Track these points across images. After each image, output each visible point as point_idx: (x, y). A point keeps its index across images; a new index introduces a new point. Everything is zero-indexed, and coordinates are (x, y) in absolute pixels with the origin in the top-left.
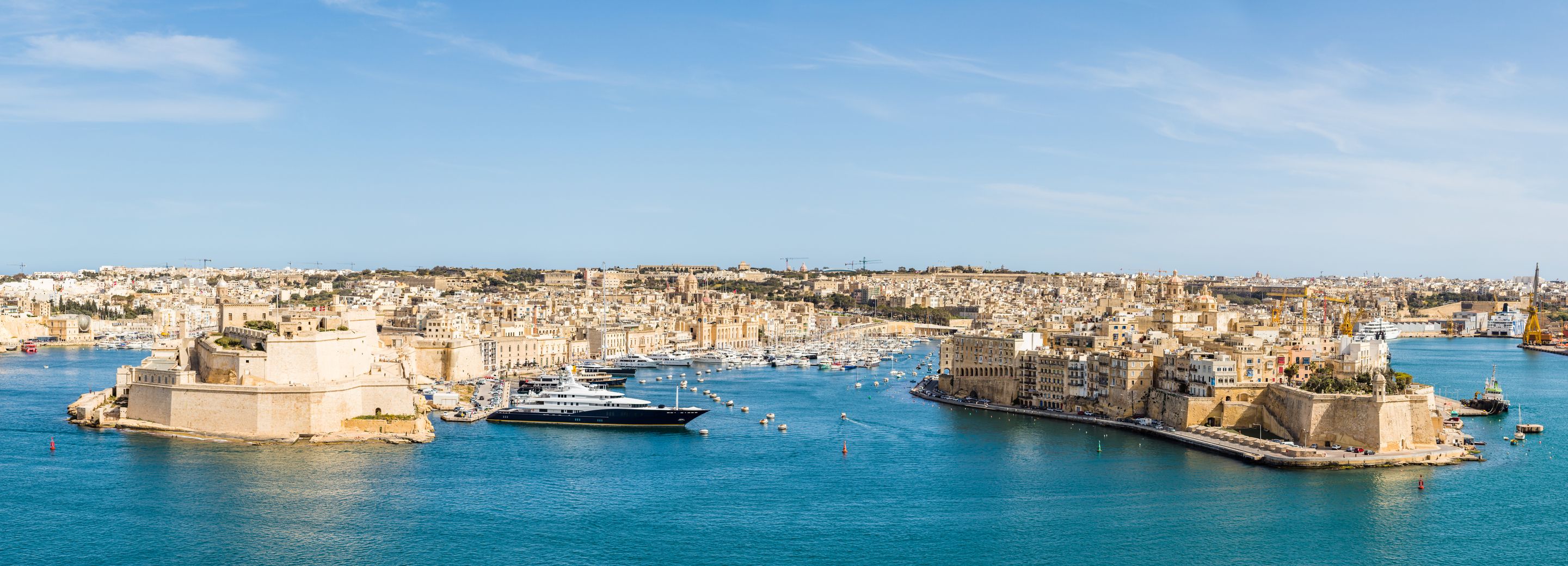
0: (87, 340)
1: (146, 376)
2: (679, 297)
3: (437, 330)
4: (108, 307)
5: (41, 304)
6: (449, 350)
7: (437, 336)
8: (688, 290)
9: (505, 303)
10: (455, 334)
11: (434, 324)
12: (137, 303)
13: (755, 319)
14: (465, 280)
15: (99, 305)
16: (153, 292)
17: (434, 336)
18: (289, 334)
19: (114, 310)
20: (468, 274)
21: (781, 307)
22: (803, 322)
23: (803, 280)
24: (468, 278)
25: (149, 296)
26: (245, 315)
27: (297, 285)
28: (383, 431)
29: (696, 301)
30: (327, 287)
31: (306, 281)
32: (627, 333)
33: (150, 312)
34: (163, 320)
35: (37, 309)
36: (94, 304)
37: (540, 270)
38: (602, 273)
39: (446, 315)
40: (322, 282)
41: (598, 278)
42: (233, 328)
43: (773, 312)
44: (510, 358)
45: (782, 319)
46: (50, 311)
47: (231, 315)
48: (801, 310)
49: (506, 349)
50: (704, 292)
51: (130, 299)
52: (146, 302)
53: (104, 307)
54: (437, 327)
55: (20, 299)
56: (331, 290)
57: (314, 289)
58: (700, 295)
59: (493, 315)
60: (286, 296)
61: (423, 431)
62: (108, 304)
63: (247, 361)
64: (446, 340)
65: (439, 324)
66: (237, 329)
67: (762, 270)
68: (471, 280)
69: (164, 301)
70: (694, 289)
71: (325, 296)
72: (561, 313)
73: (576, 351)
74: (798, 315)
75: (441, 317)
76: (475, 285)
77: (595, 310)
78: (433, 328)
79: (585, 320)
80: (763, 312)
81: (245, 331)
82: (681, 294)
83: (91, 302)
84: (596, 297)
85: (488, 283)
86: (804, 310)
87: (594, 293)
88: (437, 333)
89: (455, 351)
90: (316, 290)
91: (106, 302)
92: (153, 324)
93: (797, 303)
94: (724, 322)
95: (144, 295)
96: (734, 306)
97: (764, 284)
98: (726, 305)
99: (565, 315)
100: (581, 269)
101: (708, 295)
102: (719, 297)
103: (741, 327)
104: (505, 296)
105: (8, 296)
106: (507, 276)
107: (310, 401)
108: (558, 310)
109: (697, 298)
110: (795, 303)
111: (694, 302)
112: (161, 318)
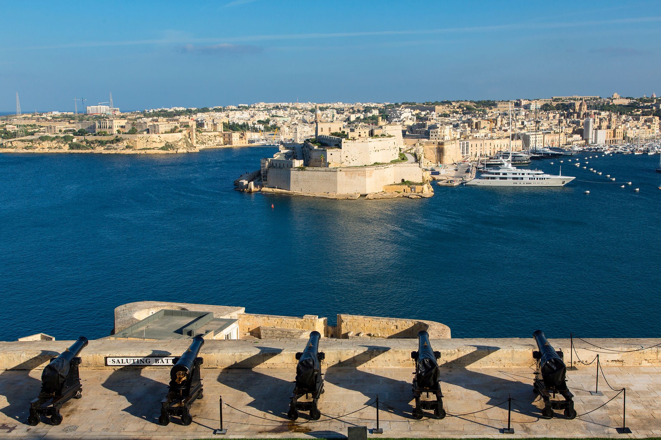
0: (244, 143)
1: (276, 163)
2: (576, 115)
3: (436, 136)
4: (255, 125)
5: (217, 124)
6: (442, 146)
7: (436, 139)
8: (581, 111)
9: (475, 120)
10: (446, 137)
11: (434, 133)
12: (271, 123)
13: (622, 127)
14: (452, 107)
15: (250, 124)
16: (280, 117)
17: (434, 139)
18: (354, 139)
19: (258, 127)
20: (454, 104)
21: (638, 119)
22: (652, 128)
23: (653, 103)
24: (454, 106)
25: (278, 119)
26: (330, 128)
27: (359, 111)
28: (405, 192)
29: (585, 116)
30: (376, 112)
31: (364, 109)
32: (544, 136)
33: (279, 128)
34: (286, 132)
35: (215, 127)
36: (247, 124)
37: (495, 101)
38: (530, 102)
39: (441, 127)
40: (373, 110)
41: (528, 104)
42: (323, 136)
43: (633, 122)
44: (476, 151)
45: (638, 126)
46: (223, 128)
47: (322, 129)
48: (651, 121)
49: (474, 146)
50: (591, 112)
51: (268, 121)
52: (276, 122)
53: (253, 125)
54: (436, 134)
55: (206, 122)
56: (378, 114)
57: (368, 113)
58: (588, 113)
59: (467, 127)
60: (353, 118)
61: (428, 191)
62: (255, 124)
63: (331, 154)
64: (441, 141)
65: (437, 132)
66: (325, 136)
67: (627, 98)
68: (456, 107)
69: (286, 122)
70: (585, 109)
71: (374, 118)
72: (506, 125)
73: (514, 146)
74: (648, 124)
75: (438, 128)
76: (458, 110)
77: (526, 123)
78: (434, 135)
79: (521, 129)
80: (627, 123)
81: (330, 137)
82: (576, 113)
83: (246, 122)
84: (526, 115)
85: (465, 109)
86: (652, 121)
87: (525, 114)
88: (436, 137)
89: (446, 147)
90: (369, 115)
91: (254, 123)
92: (280, 135)
93: (648, 117)
94: (602, 129)
95: (275, 118)
96: (609, 119)
97: (628, 106)
98: (604, 119)
99: (508, 126)
100: (518, 100)
101: (593, 114)
102: (600, 114)
103: (612, 132)
104: (475, 116)
105: (199, 120)
106: (476, 105)
107: (365, 175)
108: (504, 123)
109: (587, 115)
110: (646, 117)
111: (585, 117)
112: (285, 131)
